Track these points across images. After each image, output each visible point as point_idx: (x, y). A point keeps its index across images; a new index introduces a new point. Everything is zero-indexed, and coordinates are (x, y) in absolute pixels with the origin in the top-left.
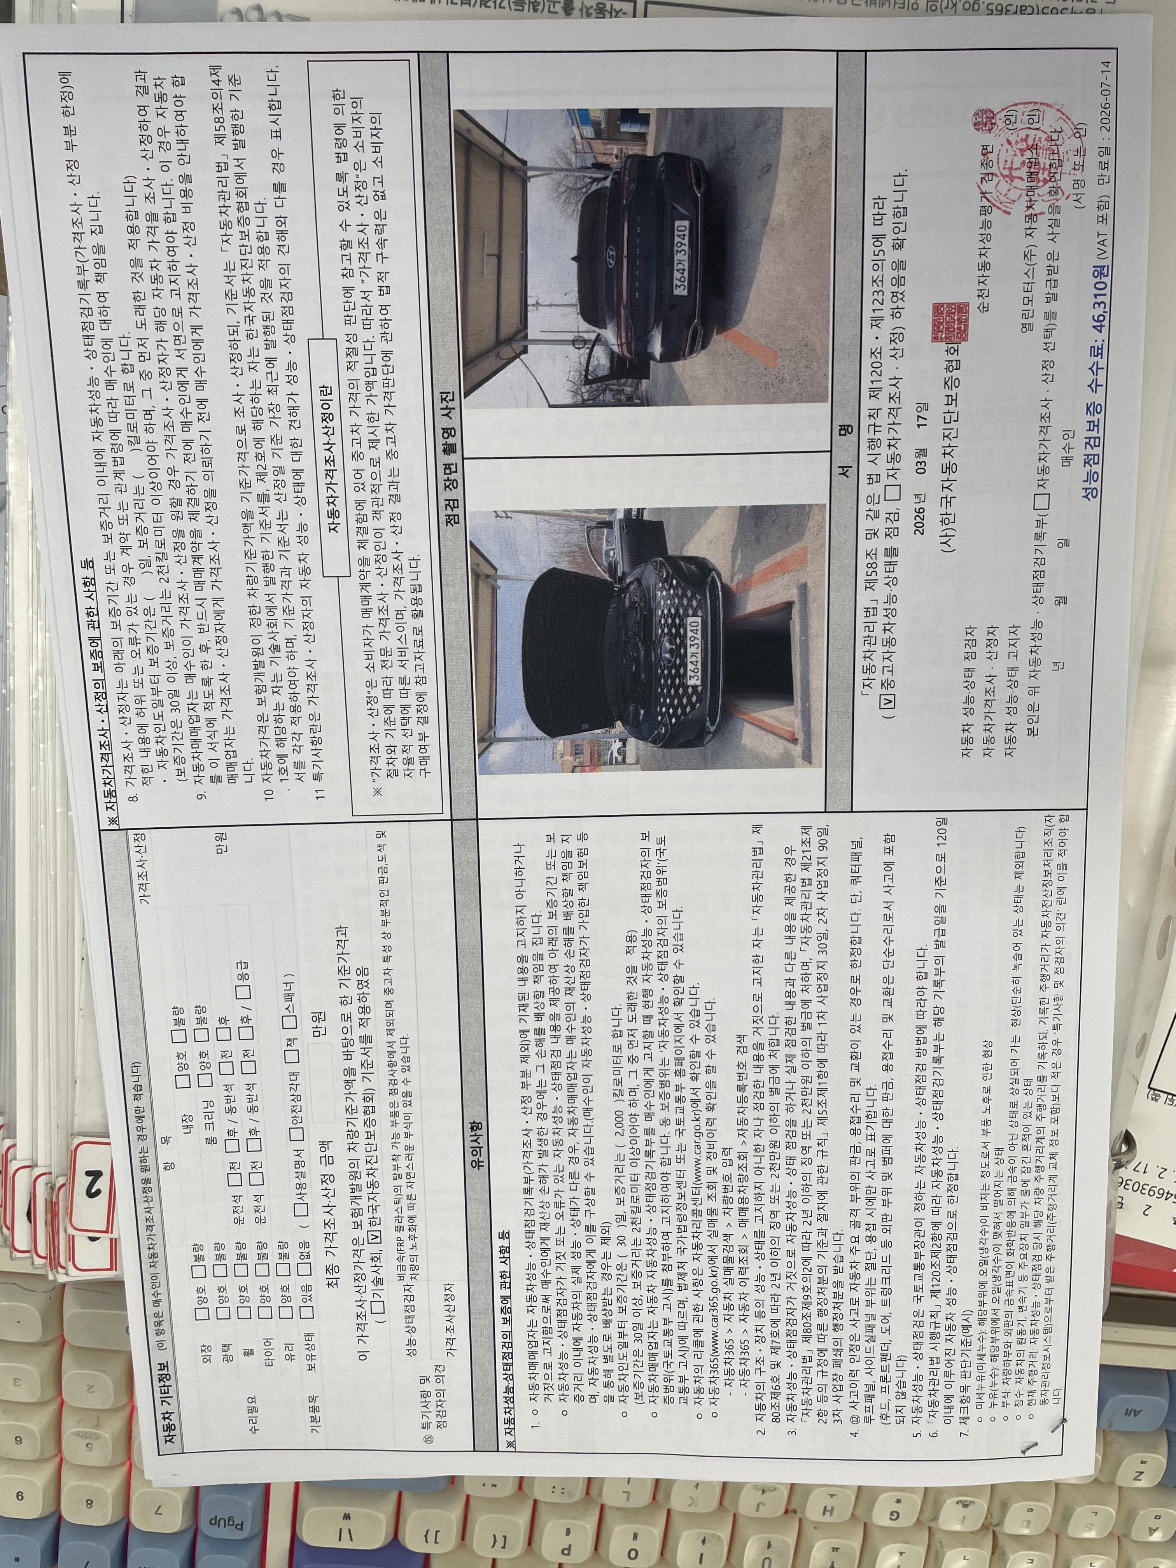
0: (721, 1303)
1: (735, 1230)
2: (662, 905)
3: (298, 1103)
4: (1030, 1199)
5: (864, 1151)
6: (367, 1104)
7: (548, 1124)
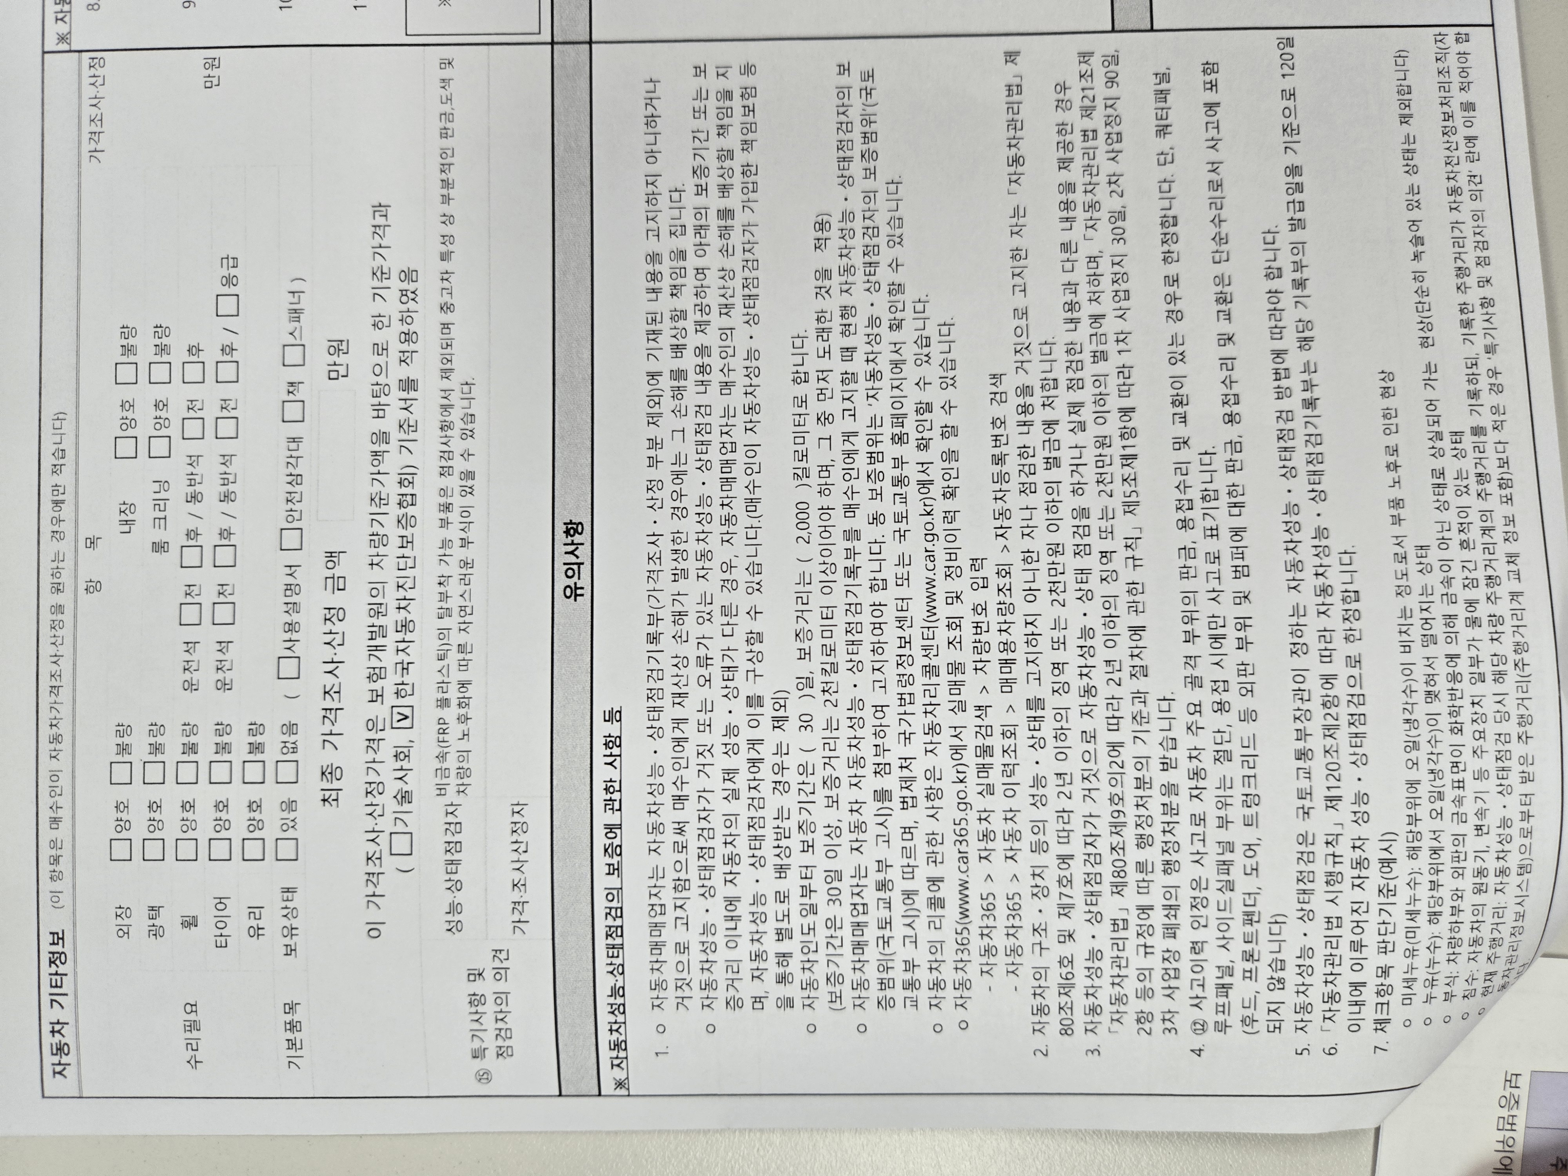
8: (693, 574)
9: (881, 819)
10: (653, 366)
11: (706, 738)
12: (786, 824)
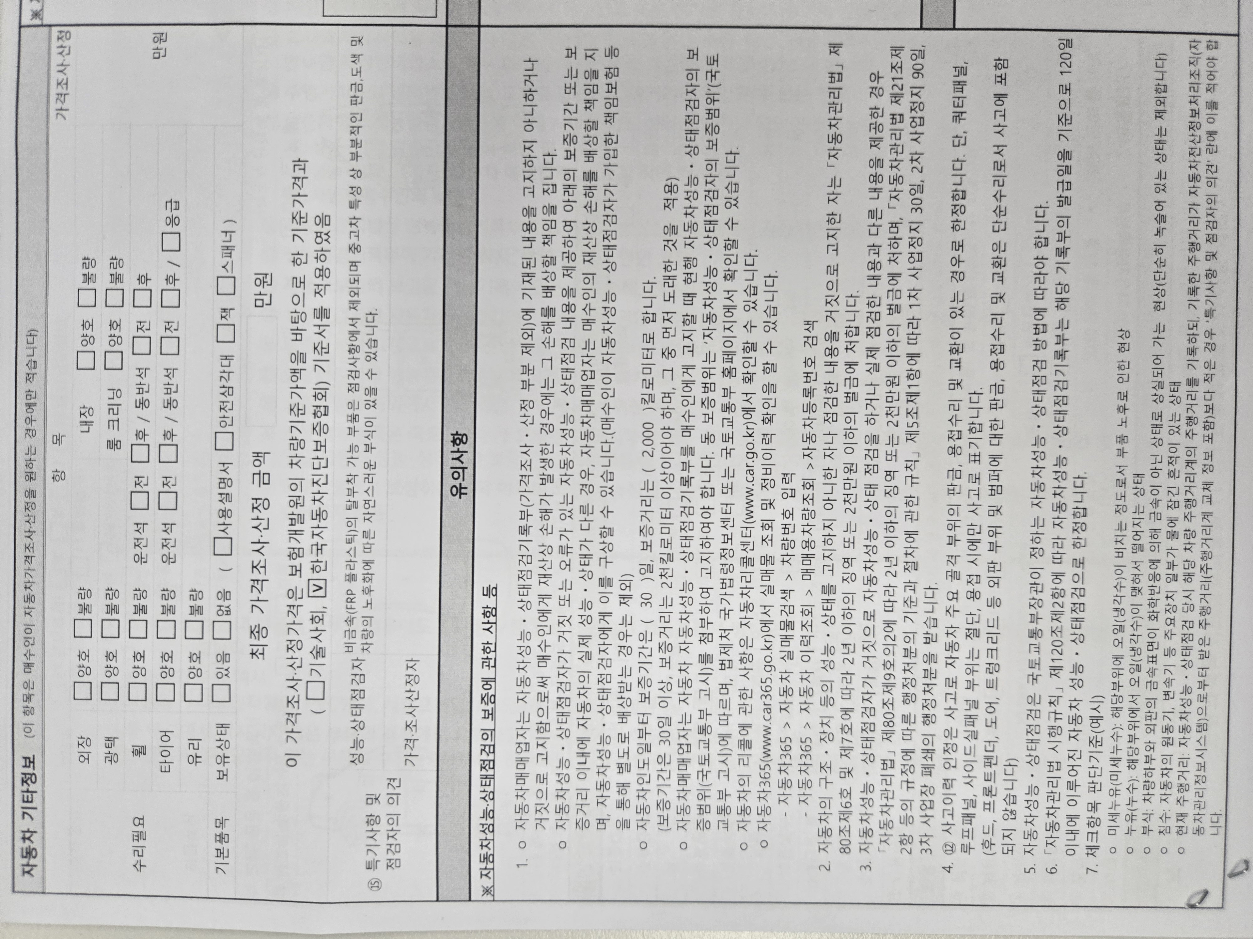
0: (777, 685)
1: (799, 585)
2: (713, 145)
3: (230, 399)
4: (1179, 544)
5: (965, 477)
6: (318, 403)
7: (555, 439)
8: (557, 479)
9: (704, 677)
10: (527, 304)
11: (566, 611)
12: (628, 680)
